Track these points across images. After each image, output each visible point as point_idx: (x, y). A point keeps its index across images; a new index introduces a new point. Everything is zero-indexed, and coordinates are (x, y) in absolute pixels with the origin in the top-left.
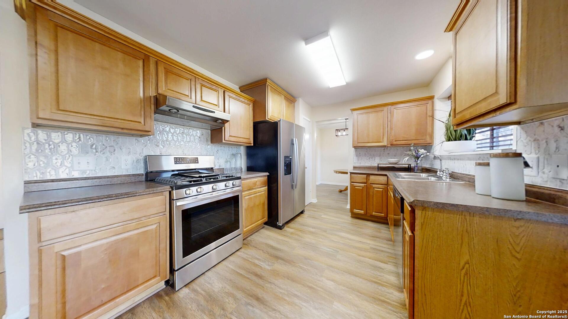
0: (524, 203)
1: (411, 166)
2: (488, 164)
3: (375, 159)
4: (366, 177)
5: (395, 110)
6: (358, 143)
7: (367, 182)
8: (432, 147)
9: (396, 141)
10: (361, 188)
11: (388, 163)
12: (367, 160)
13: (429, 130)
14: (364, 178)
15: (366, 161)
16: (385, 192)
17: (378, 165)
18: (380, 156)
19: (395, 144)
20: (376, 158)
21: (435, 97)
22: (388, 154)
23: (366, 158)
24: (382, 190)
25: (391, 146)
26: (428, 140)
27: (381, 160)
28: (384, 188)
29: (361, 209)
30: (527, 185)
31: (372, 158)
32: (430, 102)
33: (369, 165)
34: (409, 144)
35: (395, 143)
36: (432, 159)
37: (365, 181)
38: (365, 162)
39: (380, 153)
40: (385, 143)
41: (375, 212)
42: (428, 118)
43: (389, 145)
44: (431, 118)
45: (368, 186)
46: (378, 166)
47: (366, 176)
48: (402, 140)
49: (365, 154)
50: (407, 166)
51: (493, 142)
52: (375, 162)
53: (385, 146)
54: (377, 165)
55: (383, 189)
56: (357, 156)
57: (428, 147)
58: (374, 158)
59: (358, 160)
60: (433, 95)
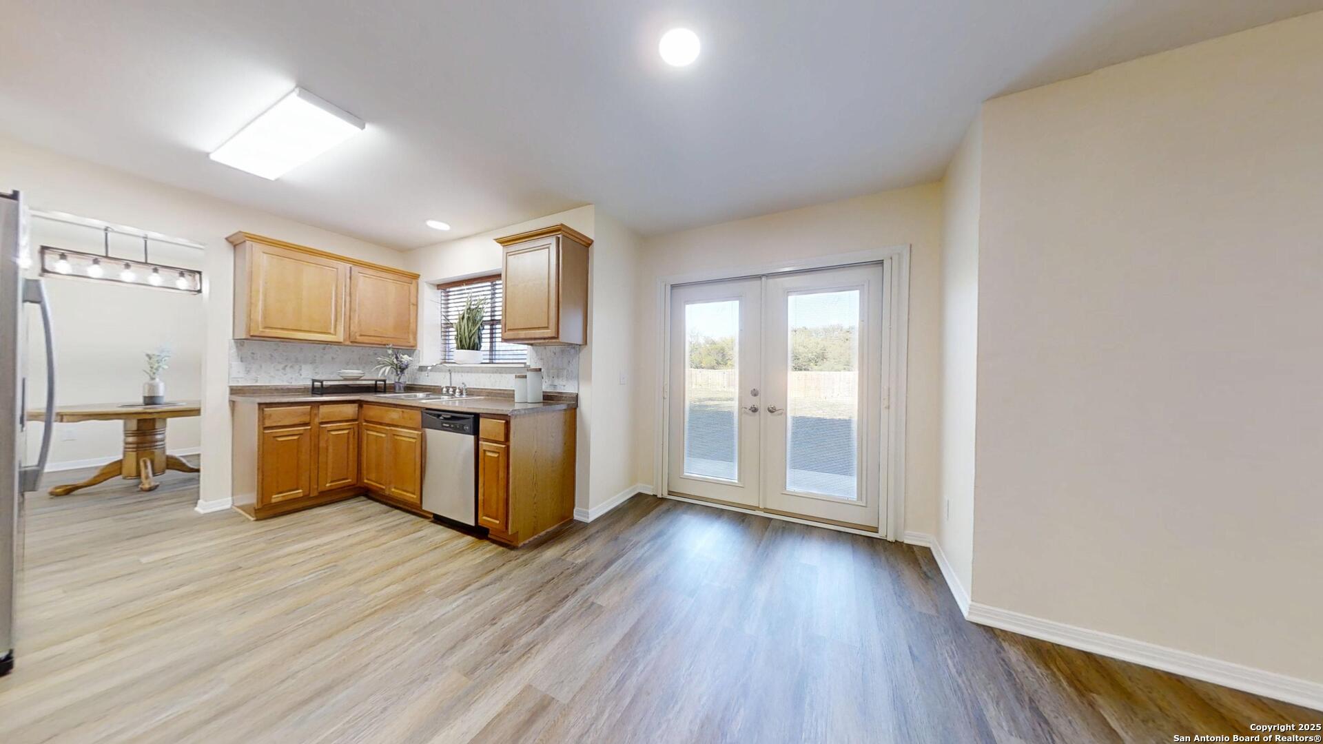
0: (542, 404)
1: (387, 382)
2: (525, 377)
3: (300, 370)
4: (309, 410)
5: (362, 278)
6: (266, 328)
7: (310, 420)
8: (413, 353)
9: (361, 335)
10: (296, 438)
11: (342, 378)
12: (278, 370)
13: (412, 326)
14: (304, 414)
15: (272, 374)
16: (354, 435)
17: (313, 383)
18: (313, 362)
19: (360, 341)
20: (303, 366)
21: (421, 277)
22: (333, 358)
23: (273, 365)
24: (348, 433)
25: (350, 344)
26: (412, 343)
27: (317, 370)
28: (350, 427)
29: (295, 487)
30: (543, 392)
31: (291, 367)
32: (414, 281)
33: (285, 383)
34: (385, 345)
35: (359, 339)
36: (415, 371)
37: (307, 419)
38: (272, 377)
39: (315, 356)
40: (340, 337)
41: (332, 482)
42: (411, 306)
43: (348, 343)
44: (415, 307)
45: (313, 431)
46: (313, 385)
47: (309, 407)
48: (374, 336)
49: (272, 356)
50: (374, 382)
51: (491, 355)
52: (302, 377)
53: (338, 343)
54: (311, 384)
55: (350, 429)
56: (242, 361)
57: (411, 350)
58: (297, 367)
59: (248, 372)
60: (418, 273)
